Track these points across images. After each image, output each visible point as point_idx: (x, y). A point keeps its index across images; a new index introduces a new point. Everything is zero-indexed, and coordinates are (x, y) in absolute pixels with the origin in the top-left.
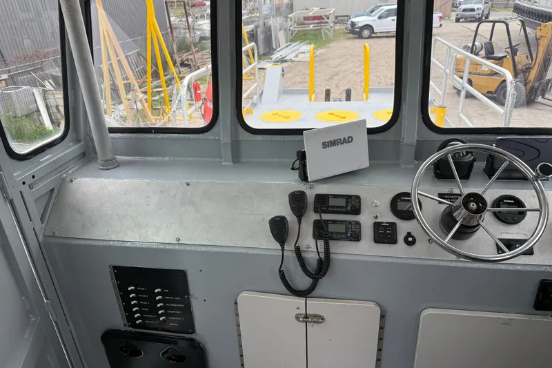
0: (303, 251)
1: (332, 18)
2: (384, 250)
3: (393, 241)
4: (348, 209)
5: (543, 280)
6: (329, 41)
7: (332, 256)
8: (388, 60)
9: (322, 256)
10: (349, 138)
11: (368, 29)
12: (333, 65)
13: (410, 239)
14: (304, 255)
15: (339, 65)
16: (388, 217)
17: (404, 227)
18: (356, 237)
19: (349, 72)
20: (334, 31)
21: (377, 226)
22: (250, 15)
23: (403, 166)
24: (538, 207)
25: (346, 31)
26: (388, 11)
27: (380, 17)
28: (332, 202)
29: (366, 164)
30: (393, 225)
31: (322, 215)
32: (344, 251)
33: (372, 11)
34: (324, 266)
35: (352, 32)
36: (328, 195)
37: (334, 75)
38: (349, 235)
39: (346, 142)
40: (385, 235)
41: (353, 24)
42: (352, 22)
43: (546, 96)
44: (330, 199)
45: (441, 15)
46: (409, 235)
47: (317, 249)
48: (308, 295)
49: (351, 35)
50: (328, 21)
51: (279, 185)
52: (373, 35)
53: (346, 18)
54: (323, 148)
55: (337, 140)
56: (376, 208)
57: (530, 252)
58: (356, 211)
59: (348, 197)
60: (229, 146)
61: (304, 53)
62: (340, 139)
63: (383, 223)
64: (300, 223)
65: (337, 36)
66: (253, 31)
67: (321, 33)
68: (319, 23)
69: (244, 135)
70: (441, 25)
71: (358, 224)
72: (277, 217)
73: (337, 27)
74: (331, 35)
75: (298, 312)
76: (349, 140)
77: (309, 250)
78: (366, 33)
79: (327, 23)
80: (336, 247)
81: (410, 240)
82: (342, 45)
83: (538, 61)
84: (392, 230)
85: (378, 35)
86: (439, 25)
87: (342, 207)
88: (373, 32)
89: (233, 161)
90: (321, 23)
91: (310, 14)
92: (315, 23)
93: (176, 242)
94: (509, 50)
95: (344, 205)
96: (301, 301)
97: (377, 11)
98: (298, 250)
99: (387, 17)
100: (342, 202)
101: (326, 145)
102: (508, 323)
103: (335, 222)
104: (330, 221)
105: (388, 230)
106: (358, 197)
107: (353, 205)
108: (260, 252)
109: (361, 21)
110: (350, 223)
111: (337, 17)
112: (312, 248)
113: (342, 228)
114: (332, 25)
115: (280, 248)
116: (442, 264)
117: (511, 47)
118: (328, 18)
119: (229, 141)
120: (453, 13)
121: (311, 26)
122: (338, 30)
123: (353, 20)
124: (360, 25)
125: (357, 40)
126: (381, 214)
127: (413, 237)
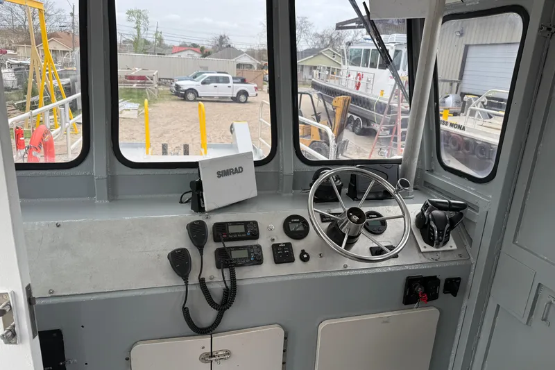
0: (209, 283)
1: (155, 81)
2: (285, 269)
3: (291, 260)
4: (248, 234)
5: (408, 277)
6: (153, 101)
7: (238, 283)
8: (215, 122)
9: (229, 284)
10: (239, 168)
11: (193, 93)
12: (162, 124)
13: (305, 256)
14: (209, 286)
15: (168, 123)
16: (283, 239)
17: (298, 246)
18: (259, 261)
19: (179, 131)
20: (159, 92)
21: (275, 247)
22: (65, 68)
23: (284, 195)
24: (401, 214)
25: (170, 93)
26: (211, 77)
27: (204, 83)
28: (232, 229)
29: (254, 193)
30: (289, 245)
31: (225, 243)
32: (248, 276)
33: (195, 77)
34: (230, 295)
35: (177, 94)
36: (227, 223)
37: (164, 133)
38: (252, 259)
39: (238, 173)
40: (284, 255)
41: (177, 87)
42: (177, 85)
43: (344, 154)
44: (230, 227)
45: (256, 86)
46: (303, 252)
47: (224, 278)
48: (214, 331)
49: (177, 97)
50: (152, 81)
51: (172, 218)
52: (198, 99)
53: (169, 81)
54: (218, 177)
55: (230, 169)
56: (271, 230)
57: (396, 256)
58: (255, 236)
59: (246, 223)
60: (105, 181)
61: (129, 110)
62: (233, 169)
63: (280, 244)
64: (201, 254)
65: (162, 96)
66: (69, 84)
67: (146, 93)
68: (142, 83)
69: (122, 170)
70: (257, 95)
71: (259, 247)
72: (178, 250)
73: (161, 88)
74: (156, 95)
75: (204, 351)
76: (239, 170)
77: (214, 280)
78: (191, 96)
79: (151, 83)
80: (241, 273)
81: (305, 258)
82: (168, 105)
83: (336, 125)
84: (289, 250)
85: (203, 99)
86: (255, 94)
87: (242, 233)
88: (198, 96)
89: (109, 199)
90: (144, 83)
91: (133, 74)
92: (138, 83)
93: (50, 295)
94: (314, 117)
95: (243, 230)
96: (206, 339)
97: (200, 76)
98: (202, 282)
99: (209, 83)
100: (241, 229)
101: (222, 174)
102: (386, 321)
103: (237, 248)
104: (232, 247)
105: (286, 250)
106: (255, 223)
107: (252, 230)
108: (159, 291)
109: (186, 84)
110: (252, 247)
111: (160, 79)
112: (216, 278)
113: (244, 254)
114: (156, 86)
115: (183, 283)
116: (334, 274)
117: (316, 114)
118: (152, 79)
119: (106, 176)
120: (265, 86)
121: (135, 86)
122: (162, 91)
123: (178, 83)
124: (186, 88)
125: (183, 102)
126: (276, 236)
127: (307, 254)
